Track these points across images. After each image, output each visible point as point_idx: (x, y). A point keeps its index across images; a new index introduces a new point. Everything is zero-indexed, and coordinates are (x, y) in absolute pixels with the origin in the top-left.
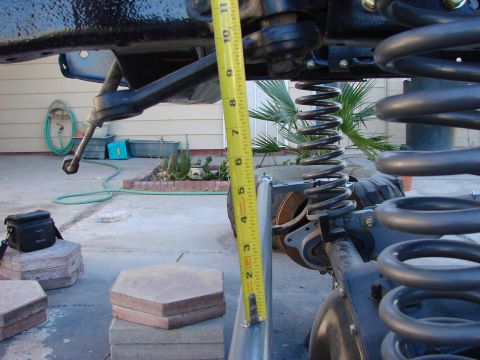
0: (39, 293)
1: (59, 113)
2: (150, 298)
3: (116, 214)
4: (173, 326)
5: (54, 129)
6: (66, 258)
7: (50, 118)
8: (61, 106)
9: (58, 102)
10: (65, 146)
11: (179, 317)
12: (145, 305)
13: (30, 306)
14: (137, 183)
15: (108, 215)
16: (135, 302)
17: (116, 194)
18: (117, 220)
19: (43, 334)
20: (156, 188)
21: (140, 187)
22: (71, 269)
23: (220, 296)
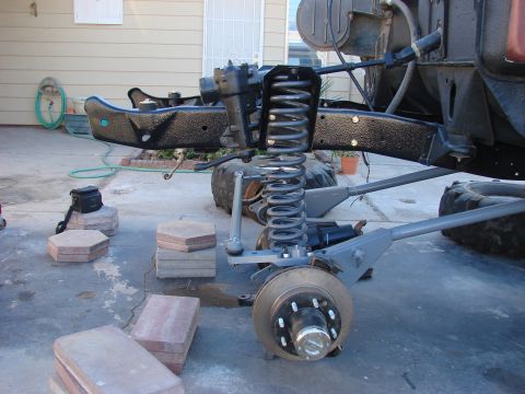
0: (104, 237)
1: (49, 89)
2: (179, 236)
3: (124, 187)
4: (190, 251)
5: (45, 104)
6: (112, 217)
7: (40, 94)
8: (52, 83)
9: (49, 79)
10: (55, 120)
11: (194, 246)
12: (176, 240)
13: (101, 244)
14: (133, 161)
15: (118, 188)
16: (169, 238)
17: (117, 170)
18: (127, 192)
19: (110, 259)
20: (149, 166)
21: (136, 164)
22: (114, 224)
23: (214, 236)
